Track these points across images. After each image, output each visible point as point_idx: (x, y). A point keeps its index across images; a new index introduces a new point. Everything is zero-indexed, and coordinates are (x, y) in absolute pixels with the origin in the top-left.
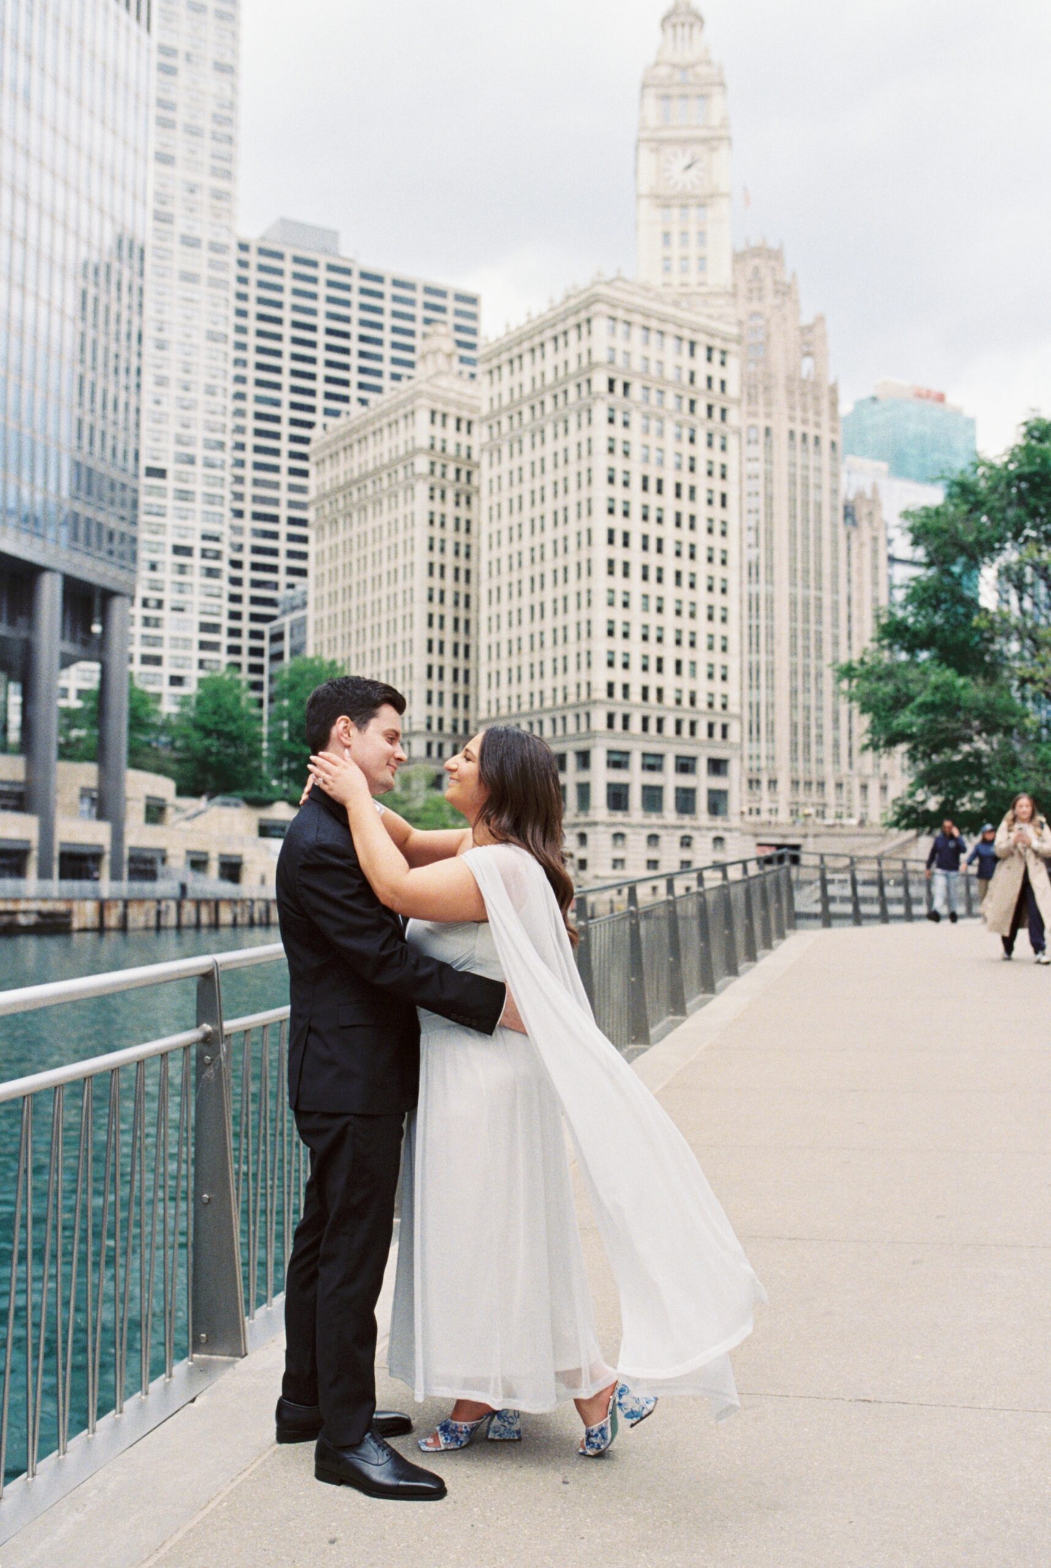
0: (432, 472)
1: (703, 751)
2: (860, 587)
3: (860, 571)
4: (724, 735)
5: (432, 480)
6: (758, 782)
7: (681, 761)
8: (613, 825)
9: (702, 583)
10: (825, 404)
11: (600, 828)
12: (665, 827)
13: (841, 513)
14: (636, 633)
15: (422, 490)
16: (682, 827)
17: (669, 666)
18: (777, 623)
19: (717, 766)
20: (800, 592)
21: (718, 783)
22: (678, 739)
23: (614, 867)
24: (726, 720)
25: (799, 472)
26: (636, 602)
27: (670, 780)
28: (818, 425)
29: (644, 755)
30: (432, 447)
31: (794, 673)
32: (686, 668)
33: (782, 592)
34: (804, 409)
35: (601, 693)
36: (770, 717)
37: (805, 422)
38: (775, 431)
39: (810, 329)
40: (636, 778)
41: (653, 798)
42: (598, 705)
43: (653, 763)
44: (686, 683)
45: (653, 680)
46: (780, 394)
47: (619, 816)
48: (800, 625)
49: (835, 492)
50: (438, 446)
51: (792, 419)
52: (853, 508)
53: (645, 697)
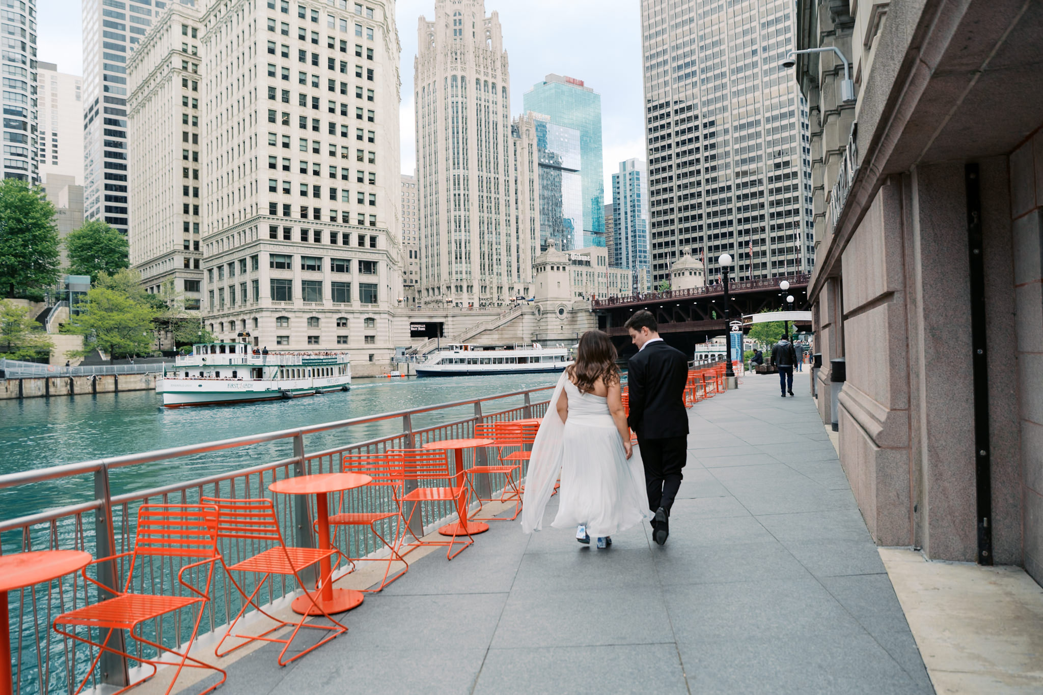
0: (185, 68)
1: (355, 254)
2: (522, 173)
3: (522, 164)
4: (373, 245)
5: (184, 73)
6: (461, 287)
7: (336, 263)
8: (276, 311)
9: (353, 133)
10: (498, 64)
11: (264, 314)
12: (324, 312)
13: (510, 129)
14: (295, 167)
15: (177, 80)
16: (339, 311)
17: (325, 193)
18: (470, 193)
19: (368, 267)
20: (485, 174)
21: (368, 279)
22: (334, 246)
23: (279, 343)
24: (374, 233)
25: (483, 104)
26: (295, 143)
27: (327, 277)
28: (494, 77)
29: (303, 257)
30: (185, 51)
31: (481, 223)
32: (339, 194)
33: (473, 173)
34: (486, 67)
35: (266, 211)
36: (468, 249)
37: (486, 74)
38: (467, 79)
39: (490, 20)
40: (297, 275)
41: (312, 290)
42: (261, 220)
43: (312, 264)
44: (340, 205)
45: (311, 202)
46: (470, 57)
47: (283, 304)
48: (485, 194)
49: (506, 117)
50: (190, 50)
51: (478, 72)
52: (518, 128)
53: (304, 216)
